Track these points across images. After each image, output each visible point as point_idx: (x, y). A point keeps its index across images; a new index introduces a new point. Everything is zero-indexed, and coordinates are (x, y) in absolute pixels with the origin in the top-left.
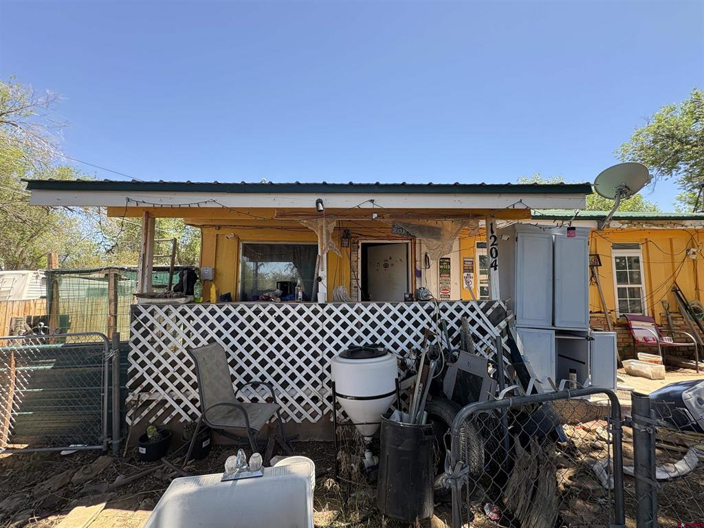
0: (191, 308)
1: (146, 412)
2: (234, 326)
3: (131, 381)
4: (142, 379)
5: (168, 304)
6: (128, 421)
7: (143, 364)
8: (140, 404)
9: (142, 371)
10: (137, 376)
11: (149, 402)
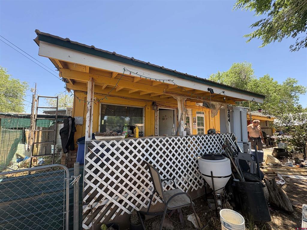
0: (127, 142)
1: (99, 215)
2: (151, 150)
3: (87, 196)
4: (96, 192)
5: (113, 139)
6: (84, 226)
7: (96, 182)
8: (93, 211)
9: (95, 187)
10: (91, 192)
11: (100, 208)
